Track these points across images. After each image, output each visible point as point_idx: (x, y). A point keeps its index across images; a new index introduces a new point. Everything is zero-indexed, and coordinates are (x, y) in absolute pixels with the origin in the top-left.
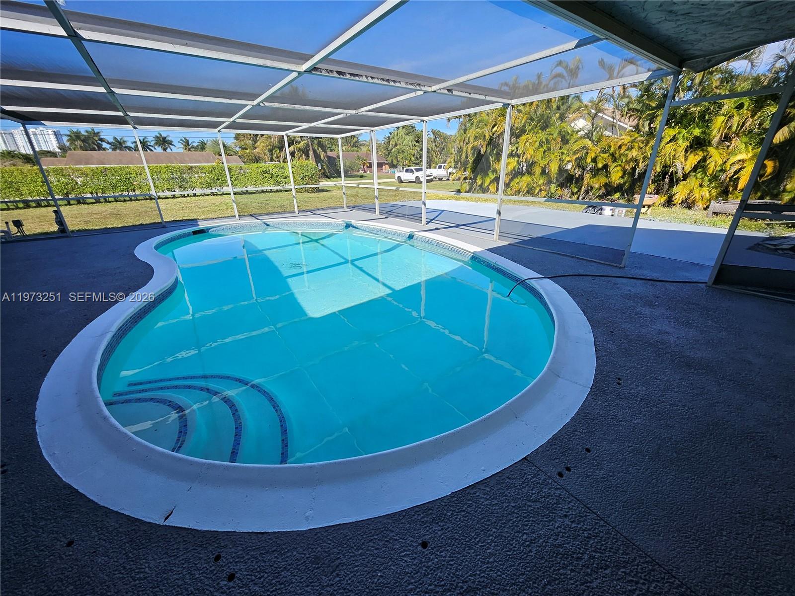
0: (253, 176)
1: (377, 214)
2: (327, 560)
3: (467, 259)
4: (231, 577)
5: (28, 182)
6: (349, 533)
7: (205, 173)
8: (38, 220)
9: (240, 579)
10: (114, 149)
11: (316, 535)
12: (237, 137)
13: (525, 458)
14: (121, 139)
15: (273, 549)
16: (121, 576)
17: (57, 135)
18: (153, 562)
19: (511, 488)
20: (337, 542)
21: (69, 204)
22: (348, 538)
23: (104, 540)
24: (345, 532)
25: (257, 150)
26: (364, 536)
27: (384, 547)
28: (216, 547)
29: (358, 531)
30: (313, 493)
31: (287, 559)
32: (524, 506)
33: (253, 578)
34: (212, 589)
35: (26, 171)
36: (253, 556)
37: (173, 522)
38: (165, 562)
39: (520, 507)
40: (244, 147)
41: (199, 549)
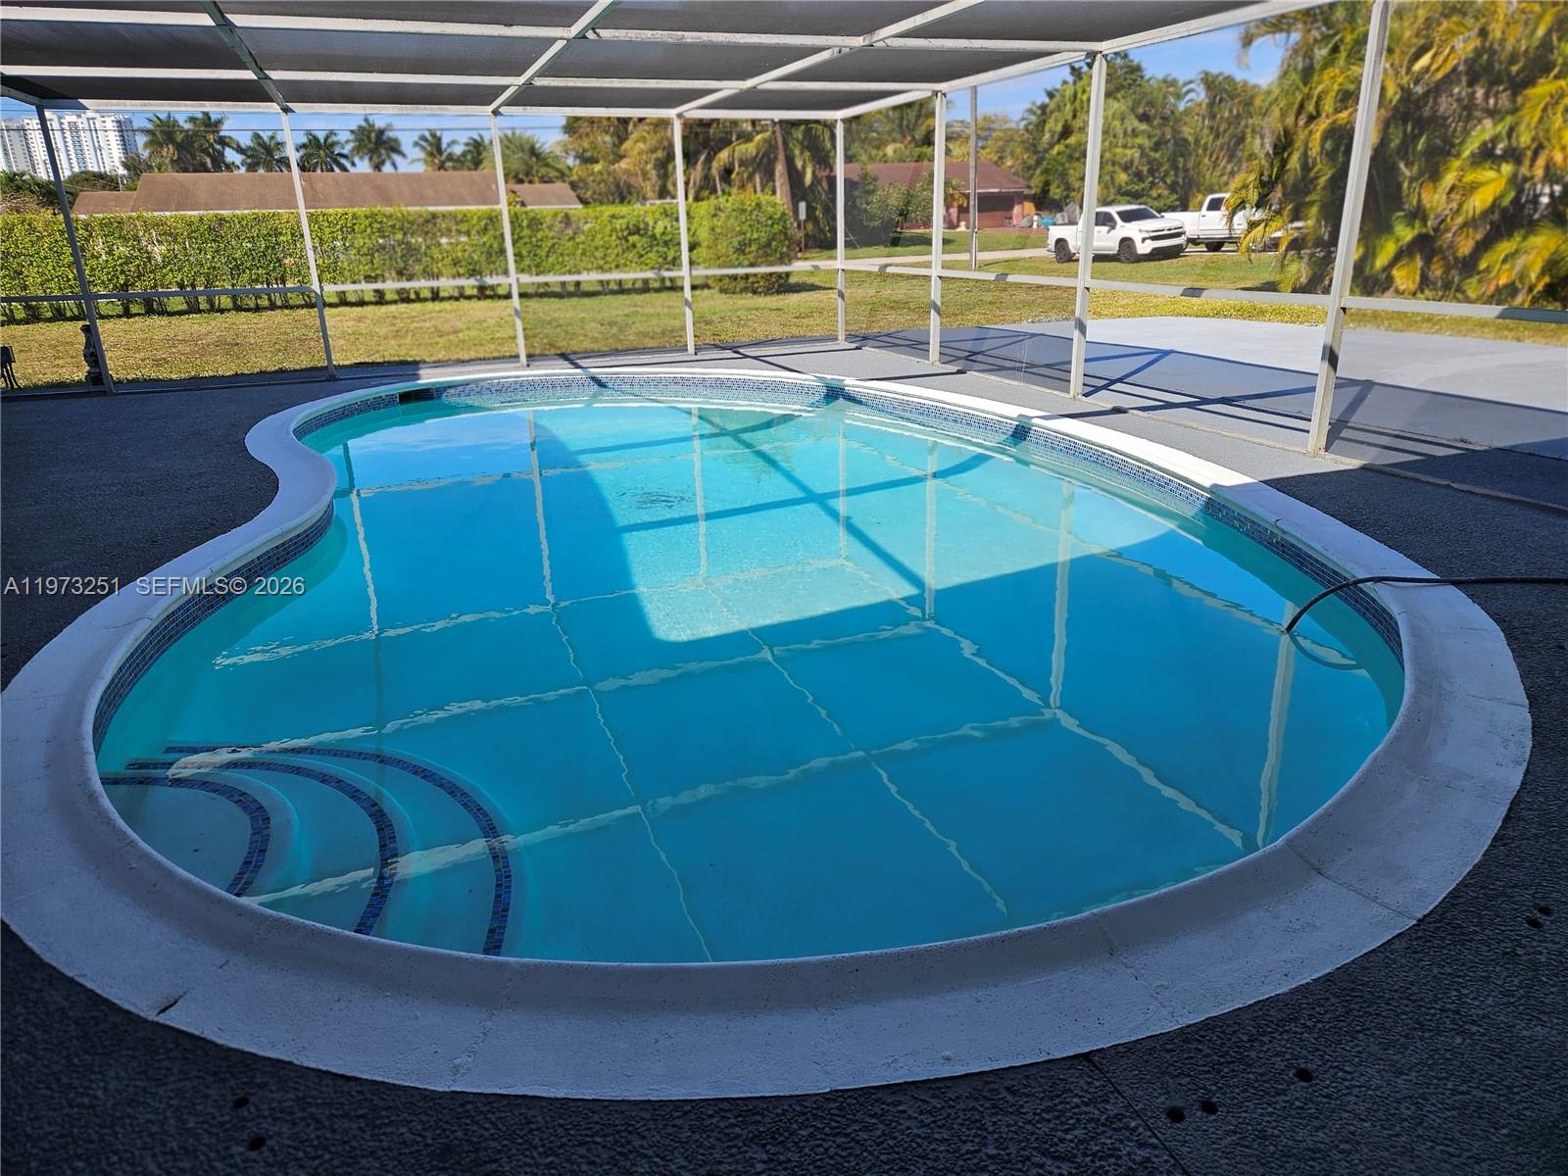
0: (599, 242)
1: (933, 360)
2: (468, 1160)
3: (1190, 511)
4: (257, 1143)
5: (42, 254)
6: (539, 1119)
7: (468, 234)
8: (51, 352)
9: (272, 1150)
10: (252, 168)
11: (462, 1105)
12: (572, 126)
13: (1086, 1056)
14: (272, 138)
15: (361, 1112)
16: (49, 1093)
17: (124, 130)
18: (115, 1083)
19: (1006, 1114)
20: (504, 1129)
21: (127, 314)
22: (533, 1126)
23: (35, 1025)
24: (530, 1113)
25: (623, 164)
26: (572, 1132)
27: (609, 1163)
28: (243, 1083)
29: (560, 1117)
30: (489, 1023)
31: (382, 1137)
32: (1023, 1162)
33: (300, 1154)
34: (212, 1155)
35: (40, 226)
36: (312, 1116)
37: (175, 1019)
38: (136, 1086)
39: (1010, 1161)
40: (589, 154)
41: (210, 1079)
